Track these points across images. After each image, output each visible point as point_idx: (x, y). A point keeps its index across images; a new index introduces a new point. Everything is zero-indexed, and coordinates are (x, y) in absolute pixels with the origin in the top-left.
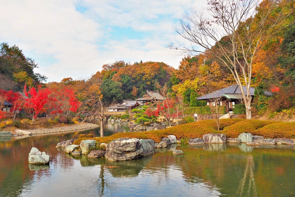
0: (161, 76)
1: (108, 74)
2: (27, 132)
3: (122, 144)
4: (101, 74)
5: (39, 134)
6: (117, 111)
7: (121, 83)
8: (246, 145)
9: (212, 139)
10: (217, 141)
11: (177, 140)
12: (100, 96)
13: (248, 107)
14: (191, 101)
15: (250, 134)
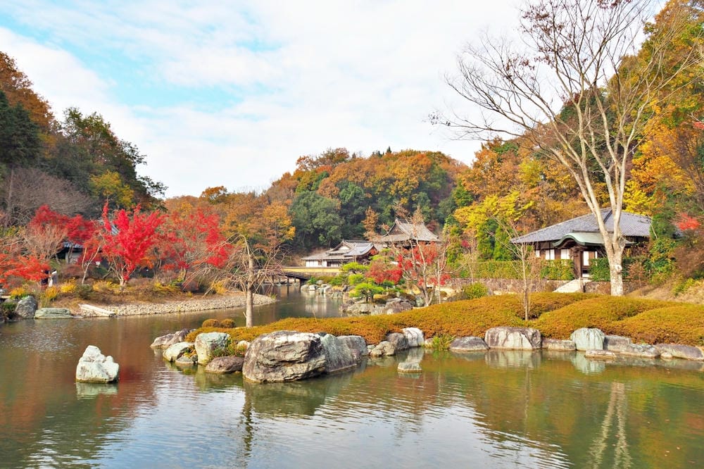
0: (434, 184)
1: (308, 179)
2: (106, 311)
3: (278, 344)
4: (292, 179)
5: (131, 315)
6: (328, 265)
7: (337, 200)
8: (585, 357)
9: (506, 339)
10: (517, 346)
11: (425, 340)
12: (288, 230)
13: (615, 264)
14: (498, 247)
15: (598, 331)
